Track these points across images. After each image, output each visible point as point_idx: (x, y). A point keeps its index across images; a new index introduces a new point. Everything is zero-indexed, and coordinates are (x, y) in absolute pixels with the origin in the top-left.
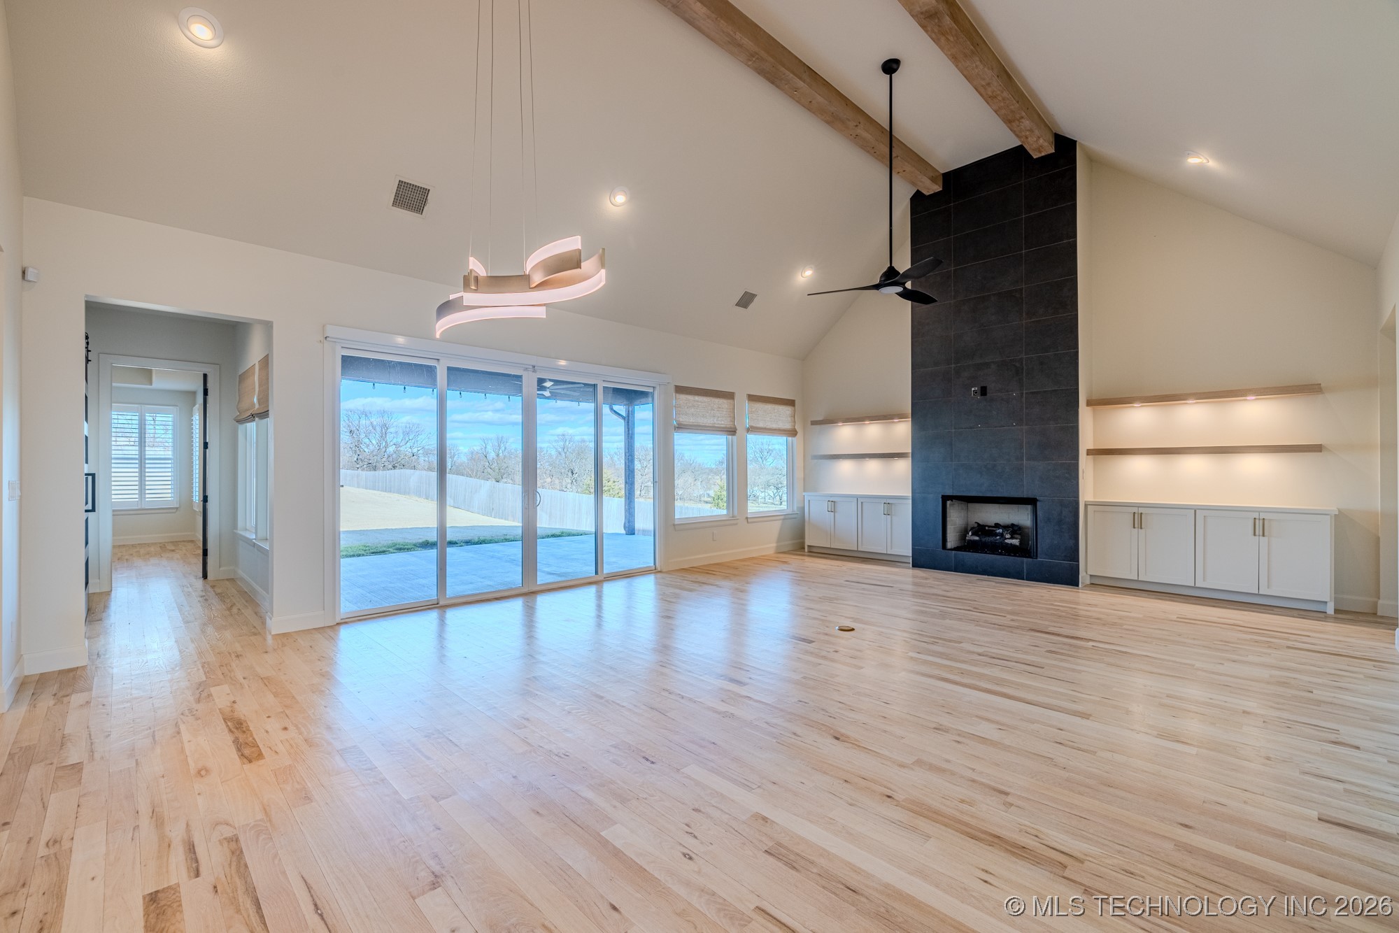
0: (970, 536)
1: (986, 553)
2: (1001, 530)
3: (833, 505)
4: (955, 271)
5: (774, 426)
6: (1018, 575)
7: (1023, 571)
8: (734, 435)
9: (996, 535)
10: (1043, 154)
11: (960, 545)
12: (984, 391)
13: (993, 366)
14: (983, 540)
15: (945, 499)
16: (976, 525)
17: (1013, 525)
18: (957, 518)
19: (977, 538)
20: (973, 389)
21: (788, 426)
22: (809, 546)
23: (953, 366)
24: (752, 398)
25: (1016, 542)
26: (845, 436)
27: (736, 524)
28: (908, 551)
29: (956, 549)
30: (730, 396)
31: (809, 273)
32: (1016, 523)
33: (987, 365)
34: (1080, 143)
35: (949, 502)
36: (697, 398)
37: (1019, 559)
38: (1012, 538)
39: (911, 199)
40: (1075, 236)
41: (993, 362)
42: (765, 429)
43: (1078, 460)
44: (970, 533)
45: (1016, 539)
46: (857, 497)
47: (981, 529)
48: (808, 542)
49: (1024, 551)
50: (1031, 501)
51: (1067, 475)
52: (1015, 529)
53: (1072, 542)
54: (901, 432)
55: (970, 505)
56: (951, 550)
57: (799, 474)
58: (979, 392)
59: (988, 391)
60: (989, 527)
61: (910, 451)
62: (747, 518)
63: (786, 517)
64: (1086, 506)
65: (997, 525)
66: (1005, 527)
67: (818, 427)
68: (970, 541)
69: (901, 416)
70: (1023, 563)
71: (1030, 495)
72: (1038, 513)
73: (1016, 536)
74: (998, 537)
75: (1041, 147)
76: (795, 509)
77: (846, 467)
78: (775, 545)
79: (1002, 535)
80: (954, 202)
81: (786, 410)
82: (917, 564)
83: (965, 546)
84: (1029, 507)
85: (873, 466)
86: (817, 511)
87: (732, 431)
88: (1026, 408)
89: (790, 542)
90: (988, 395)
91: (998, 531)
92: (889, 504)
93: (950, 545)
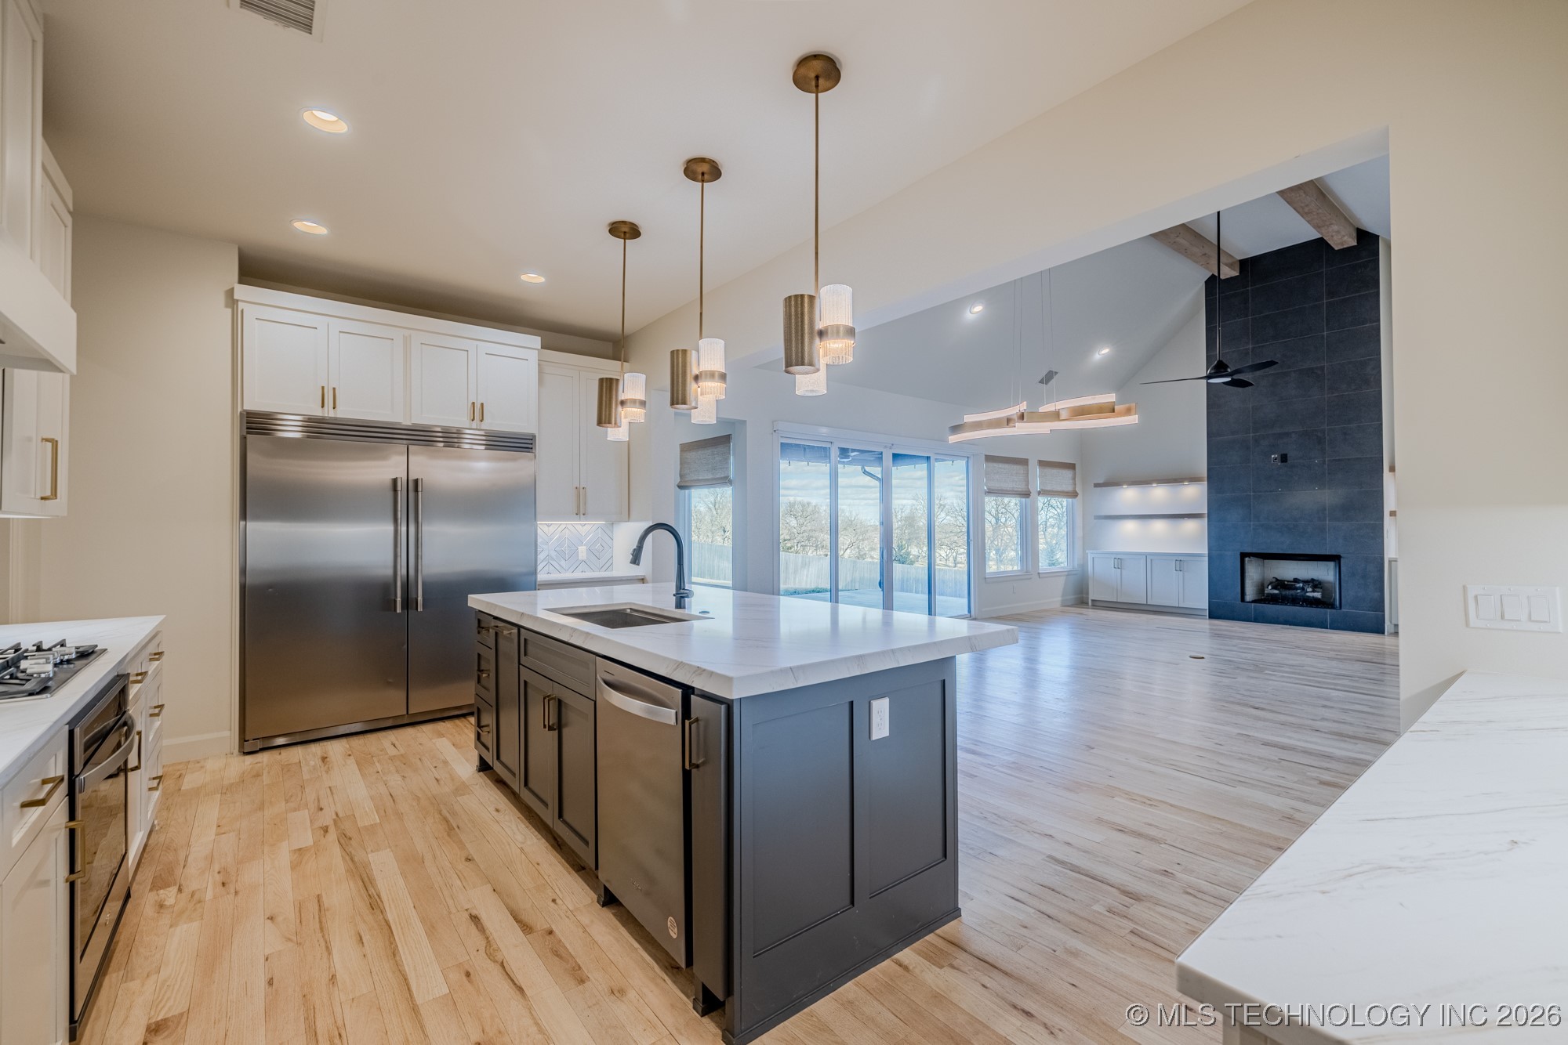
0: (1269, 590)
1: (1286, 605)
2: (1301, 585)
3: (1120, 561)
4: (1253, 349)
5: (1059, 489)
6: (1322, 625)
7: (1326, 621)
8: (1028, 497)
9: (1297, 589)
10: (1345, 246)
11: (1257, 598)
12: (1284, 458)
13: (1293, 435)
14: (1284, 593)
15: (1243, 556)
16: (1274, 580)
17: (1313, 580)
18: (1254, 573)
19: (1276, 592)
20: (1273, 456)
21: (1070, 488)
22: (1093, 601)
23: (1251, 435)
24: (1043, 464)
25: (1318, 595)
26: (1128, 497)
27: (1031, 578)
28: (1204, 605)
29: (1254, 601)
30: (1024, 462)
31: (1105, 351)
32: (1315, 578)
33: (1288, 434)
34: (1382, 238)
35: (1247, 559)
36: (1000, 465)
37: (1323, 610)
38: (1313, 591)
39: (1206, 282)
40: (1379, 320)
41: (1293, 432)
42: (1053, 491)
43: (1383, 521)
44: (1270, 587)
45: (1318, 592)
46: (1146, 555)
47: (1279, 584)
48: (1092, 596)
49: (1325, 603)
50: (1335, 558)
51: (1372, 535)
52: (1316, 584)
53: (1377, 594)
54: (1195, 494)
55: (1266, 561)
56: (1249, 602)
57: (1079, 533)
58: (1279, 459)
59: (1288, 458)
60: (1288, 581)
61: (1205, 511)
62: (1039, 573)
63: (1069, 574)
64: (1390, 562)
65: (1296, 580)
66: (1305, 582)
67: (1099, 489)
68: (1269, 595)
69: (1194, 479)
70: (1326, 614)
71: (1334, 553)
72: (1342, 569)
73: (1318, 590)
74: (1299, 591)
75: (1342, 239)
76: (1076, 566)
77: (1130, 526)
78: (1060, 599)
79: (1303, 589)
80: (1251, 286)
81: (1068, 473)
82: (1213, 616)
83: (1263, 599)
84: (1331, 564)
85: (1159, 526)
86: (1100, 569)
87: (1026, 494)
88: (1329, 474)
89: (1072, 597)
90: (1289, 462)
91: (1298, 585)
92: (1181, 562)
93: (1248, 598)
